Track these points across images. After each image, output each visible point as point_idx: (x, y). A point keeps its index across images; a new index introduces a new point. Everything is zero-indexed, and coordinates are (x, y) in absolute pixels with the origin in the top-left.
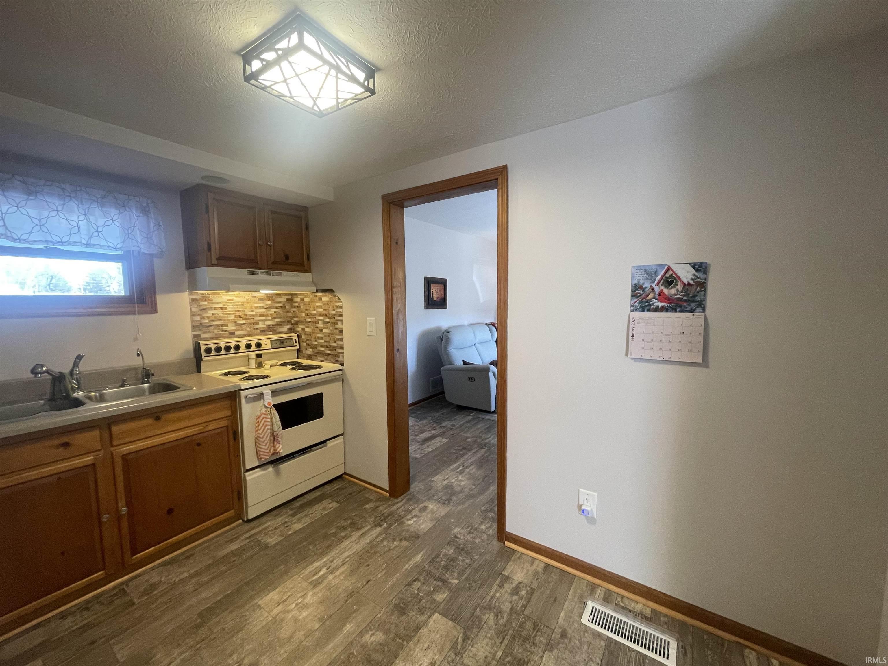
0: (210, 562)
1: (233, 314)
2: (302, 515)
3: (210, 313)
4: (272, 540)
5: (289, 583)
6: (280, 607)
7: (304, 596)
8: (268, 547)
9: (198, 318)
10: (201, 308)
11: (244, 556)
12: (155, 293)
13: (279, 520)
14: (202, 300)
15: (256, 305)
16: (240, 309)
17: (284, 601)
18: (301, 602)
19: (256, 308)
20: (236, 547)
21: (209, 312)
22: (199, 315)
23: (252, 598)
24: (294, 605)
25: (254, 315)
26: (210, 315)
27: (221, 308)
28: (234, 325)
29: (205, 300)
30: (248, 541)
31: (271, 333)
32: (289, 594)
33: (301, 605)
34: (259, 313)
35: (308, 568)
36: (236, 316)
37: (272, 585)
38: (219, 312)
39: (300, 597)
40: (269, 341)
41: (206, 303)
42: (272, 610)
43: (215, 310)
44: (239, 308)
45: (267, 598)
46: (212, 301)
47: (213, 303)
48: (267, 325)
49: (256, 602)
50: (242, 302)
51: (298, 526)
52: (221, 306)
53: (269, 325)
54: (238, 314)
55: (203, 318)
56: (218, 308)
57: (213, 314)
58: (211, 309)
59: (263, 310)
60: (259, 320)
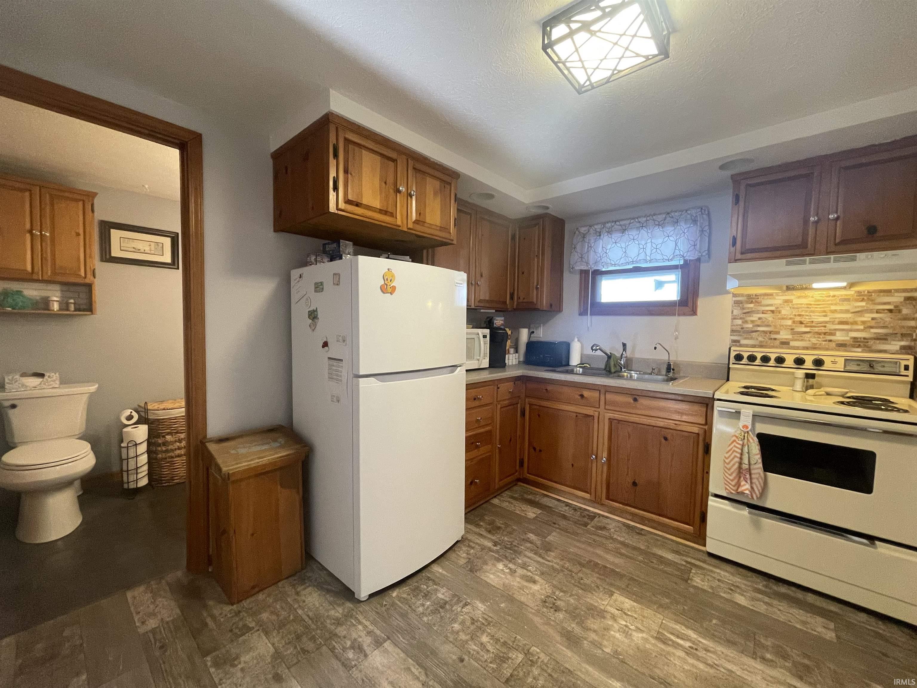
0: (643, 547)
1: (791, 319)
2: (767, 599)
3: (755, 317)
4: (698, 581)
5: (648, 612)
6: (617, 612)
7: (638, 629)
8: (687, 581)
9: (739, 322)
10: (745, 311)
11: (663, 567)
12: (697, 296)
13: (737, 580)
14: (747, 302)
15: (833, 308)
16: (803, 313)
17: (625, 614)
18: (630, 629)
19: (835, 311)
20: (670, 558)
21: (754, 315)
22: (741, 318)
23: (619, 588)
24: (624, 623)
25: (826, 322)
26: (757, 319)
27: (773, 312)
28: (790, 332)
29: (752, 302)
30: (684, 563)
31: (859, 350)
32: (636, 616)
33: (627, 629)
34: (837, 320)
35: (680, 625)
36: (794, 322)
37: (638, 598)
38: (769, 317)
39: (636, 627)
40: (841, 361)
41: (752, 305)
42: (611, 606)
43: (763, 313)
44: (802, 311)
45: (622, 599)
46: (761, 302)
47: (761, 306)
48: (852, 338)
49: (615, 591)
50: (807, 304)
51: (741, 600)
52: (772, 308)
53: (855, 338)
54: (798, 319)
55: (746, 322)
56: (767, 311)
57: (760, 319)
58: (758, 312)
59: (849, 315)
60: (835, 330)
